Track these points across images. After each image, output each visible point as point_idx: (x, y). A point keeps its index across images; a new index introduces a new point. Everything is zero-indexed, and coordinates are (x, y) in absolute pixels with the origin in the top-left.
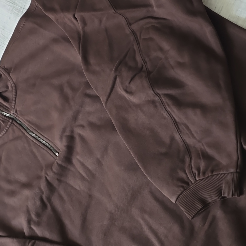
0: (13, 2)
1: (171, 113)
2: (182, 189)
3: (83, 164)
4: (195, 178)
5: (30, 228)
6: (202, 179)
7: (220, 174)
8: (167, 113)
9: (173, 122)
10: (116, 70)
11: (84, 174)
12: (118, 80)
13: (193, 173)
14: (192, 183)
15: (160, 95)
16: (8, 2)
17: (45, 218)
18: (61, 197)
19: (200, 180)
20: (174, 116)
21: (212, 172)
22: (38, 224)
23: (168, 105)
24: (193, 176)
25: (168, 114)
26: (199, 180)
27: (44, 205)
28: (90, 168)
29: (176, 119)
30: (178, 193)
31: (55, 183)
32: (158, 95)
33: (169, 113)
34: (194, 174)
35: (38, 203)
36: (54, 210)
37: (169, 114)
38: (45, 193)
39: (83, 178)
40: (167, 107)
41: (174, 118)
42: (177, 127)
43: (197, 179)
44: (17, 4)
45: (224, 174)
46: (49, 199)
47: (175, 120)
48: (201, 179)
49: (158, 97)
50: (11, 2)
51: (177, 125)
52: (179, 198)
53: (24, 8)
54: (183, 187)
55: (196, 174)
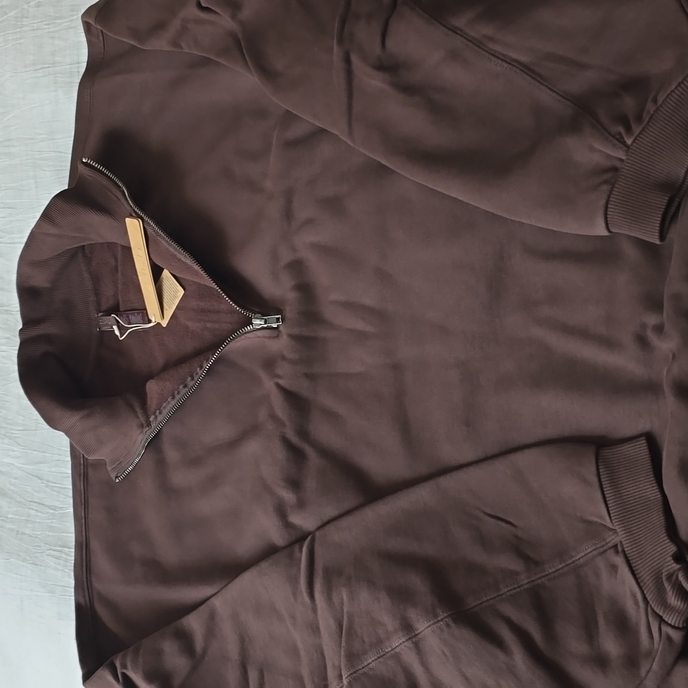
0: (51, 64)
1: (505, 53)
2: (606, 188)
3: (350, 306)
4: (624, 143)
5: (288, 525)
6: (640, 133)
7: (673, 91)
8: (496, 59)
9: (519, 71)
10: (341, 41)
11: (360, 325)
12: (355, 59)
13: (613, 136)
14: (621, 160)
15: (462, 30)
16: (40, 71)
17: (311, 483)
18: (331, 415)
19: (635, 139)
20: (514, 55)
21: (655, 101)
22: (301, 504)
23: (491, 39)
24: (616, 142)
25: (499, 61)
26: (633, 142)
27: (296, 453)
28: (368, 301)
29: (522, 59)
30: (603, 202)
31: (302, 387)
32: (459, 32)
33: (501, 57)
34: (618, 137)
35: (280, 453)
36: (326, 453)
37: (502, 60)
38: (287, 423)
39: (361, 336)
40: (491, 45)
41: (516, 61)
42: (533, 75)
43: (629, 142)
44: (60, 63)
45: (682, 82)
46: (303, 433)
47: (520, 63)
48: (638, 136)
49: (460, 35)
50: (47, 66)
51: (533, 71)
52: (608, 213)
53: (78, 63)
54: (606, 182)
55: (620, 134)
